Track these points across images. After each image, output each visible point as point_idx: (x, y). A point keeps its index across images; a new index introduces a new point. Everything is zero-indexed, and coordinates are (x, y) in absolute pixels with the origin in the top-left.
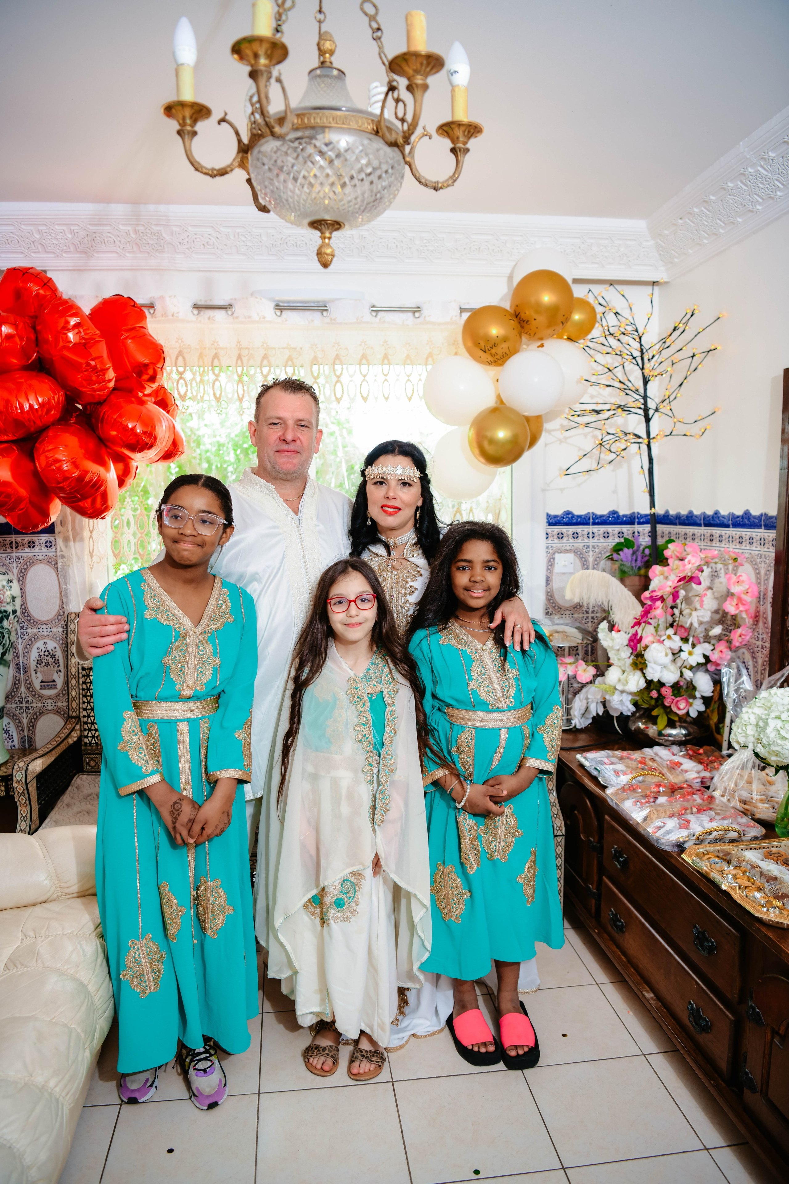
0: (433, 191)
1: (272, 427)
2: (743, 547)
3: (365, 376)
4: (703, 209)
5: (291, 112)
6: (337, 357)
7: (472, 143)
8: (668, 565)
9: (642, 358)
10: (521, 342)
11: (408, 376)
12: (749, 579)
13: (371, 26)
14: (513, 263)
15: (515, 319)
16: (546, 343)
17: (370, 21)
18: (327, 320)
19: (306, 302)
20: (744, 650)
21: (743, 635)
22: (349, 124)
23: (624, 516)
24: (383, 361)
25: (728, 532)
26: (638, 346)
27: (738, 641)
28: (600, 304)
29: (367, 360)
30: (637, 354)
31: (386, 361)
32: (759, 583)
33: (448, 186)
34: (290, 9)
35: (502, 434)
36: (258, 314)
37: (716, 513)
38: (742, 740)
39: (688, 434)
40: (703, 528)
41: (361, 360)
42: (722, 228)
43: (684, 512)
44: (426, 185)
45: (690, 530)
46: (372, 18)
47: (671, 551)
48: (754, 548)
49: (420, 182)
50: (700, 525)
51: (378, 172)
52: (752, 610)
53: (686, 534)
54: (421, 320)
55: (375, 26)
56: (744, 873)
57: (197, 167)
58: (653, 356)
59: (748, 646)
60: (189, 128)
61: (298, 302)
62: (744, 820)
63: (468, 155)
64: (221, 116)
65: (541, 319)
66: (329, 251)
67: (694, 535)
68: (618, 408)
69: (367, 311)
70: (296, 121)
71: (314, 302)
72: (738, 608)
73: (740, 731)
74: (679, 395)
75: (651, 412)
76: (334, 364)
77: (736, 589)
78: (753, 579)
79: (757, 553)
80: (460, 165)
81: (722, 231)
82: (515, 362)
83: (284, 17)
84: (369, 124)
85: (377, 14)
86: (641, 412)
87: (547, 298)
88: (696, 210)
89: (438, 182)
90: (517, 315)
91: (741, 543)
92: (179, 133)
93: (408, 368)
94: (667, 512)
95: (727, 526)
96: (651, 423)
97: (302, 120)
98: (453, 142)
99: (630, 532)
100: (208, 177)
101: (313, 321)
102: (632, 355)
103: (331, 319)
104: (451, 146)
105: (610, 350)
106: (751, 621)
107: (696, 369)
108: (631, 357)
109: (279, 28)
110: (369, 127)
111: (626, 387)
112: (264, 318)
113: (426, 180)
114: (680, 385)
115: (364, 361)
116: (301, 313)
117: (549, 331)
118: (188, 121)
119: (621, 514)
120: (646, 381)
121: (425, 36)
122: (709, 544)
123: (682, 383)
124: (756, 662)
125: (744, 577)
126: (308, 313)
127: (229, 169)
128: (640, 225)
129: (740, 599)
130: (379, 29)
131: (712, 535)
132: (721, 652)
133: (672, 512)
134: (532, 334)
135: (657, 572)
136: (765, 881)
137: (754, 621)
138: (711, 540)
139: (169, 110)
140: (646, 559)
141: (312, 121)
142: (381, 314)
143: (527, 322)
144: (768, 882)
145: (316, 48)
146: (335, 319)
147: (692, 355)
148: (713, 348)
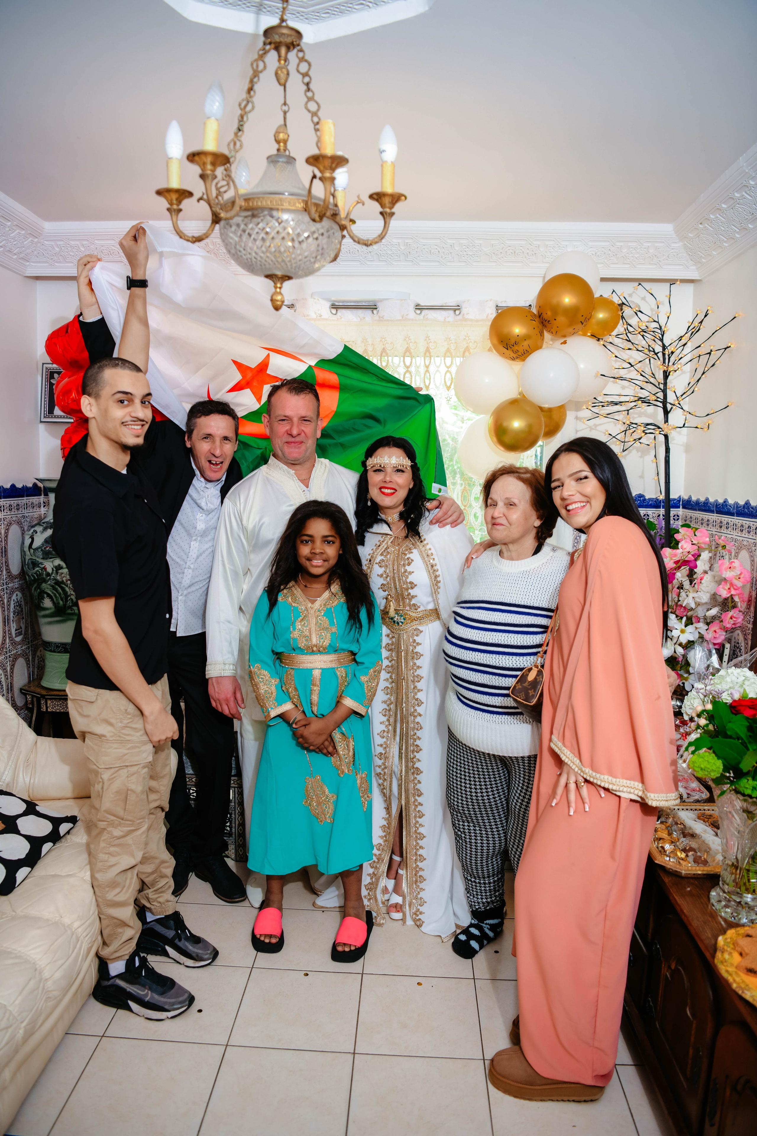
0: (364, 247)
1: (280, 422)
2: (743, 535)
3: (408, 367)
4: (718, 215)
5: (239, 198)
6: (384, 349)
7: (398, 208)
8: (678, 549)
9: (664, 355)
10: (543, 340)
11: (448, 367)
12: (741, 565)
13: (312, 121)
14: (547, 265)
15: (537, 319)
16: (570, 340)
17: (312, 117)
18: (376, 317)
19: (358, 302)
20: (739, 632)
21: (735, 617)
22: (283, 205)
23: (650, 499)
24: (425, 354)
25: (733, 520)
26: (660, 343)
27: (729, 623)
28: (623, 304)
29: (411, 353)
30: (658, 349)
31: (428, 354)
32: (753, 570)
33: (376, 243)
34: (250, 112)
35: (517, 424)
36: (315, 313)
37: (725, 501)
38: (690, 712)
39: (699, 426)
40: (715, 515)
41: (405, 353)
42: (737, 233)
43: (702, 499)
44: (359, 243)
45: (706, 516)
46: (314, 114)
47: (682, 534)
48: (751, 537)
49: (354, 241)
50: (712, 512)
51: (315, 236)
52: (746, 596)
53: (702, 519)
54: (460, 317)
55: (316, 119)
56: (667, 828)
57: (181, 235)
58: (672, 353)
59: (742, 628)
60: (175, 207)
61: (351, 302)
62: (695, 785)
63: (394, 217)
64: (200, 195)
65: (562, 319)
66: (279, 298)
67: (708, 520)
68: (638, 400)
69: (412, 308)
70: (243, 204)
71: (365, 302)
72: (730, 592)
73: (689, 703)
74: (696, 389)
75: (669, 407)
76: (381, 356)
77: (728, 574)
78: (748, 567)
79: (753, 541)
80: (387, 225)
81: (737, 236)
82: (536, 358)
83: (245, 119)
84: (300, 203)
85: (318, 110)
86: (661, 405)
87: (567, 300)
88: (712, 216)
89: (368, 240)
90: (540, 316)
91: (742, 531)
92: (168, 210)
93: (448, 360)
94: (690, 497)
95: (732, 514)
96: (670, 415)
97: (248, 203)
98: (382, 207)
99: (656, 515)
100: (190, 243)
101: (364, 318)
102: (654, 351)
103: (380, 317)
104: (381, 210)
105: (631, 346)
106: (745, 605)
107: (713, 365)
108: (653, 353)
109: (240, 128)
110: (300, 206)
111: (647, 381)
112: (321, 316)
113: (359, 239)
114: (698, 381)
115: (408, 354)
116: (355, 311)
117: (571, 330)
118: (175, 202)
119: (647, 498)
120: (666, 375)
121: (332, 140)
122: (718, 531)
123: (700, 379)
124: (747, 644)
125: (737, 563)
126: (360, 311)
127: (204, 237)
128: (667, 228)
129: (732, 584)
130: (318, 123)
131: (721, 522)
132: (715, 631)
133: (694, 499)
134: (554, 333)
135: (667, 554)
136: (682, 836)
137: (747, 605)
138: (721, 527)
139: (159, 193)
140: (663, 541)
141: (255, 204)
142: (425, 312)
143: (549, 321)
144: (684, 837)
145: (273, 138)
146: (382, 317)
147: (709, 351)
148: (729, 345)
